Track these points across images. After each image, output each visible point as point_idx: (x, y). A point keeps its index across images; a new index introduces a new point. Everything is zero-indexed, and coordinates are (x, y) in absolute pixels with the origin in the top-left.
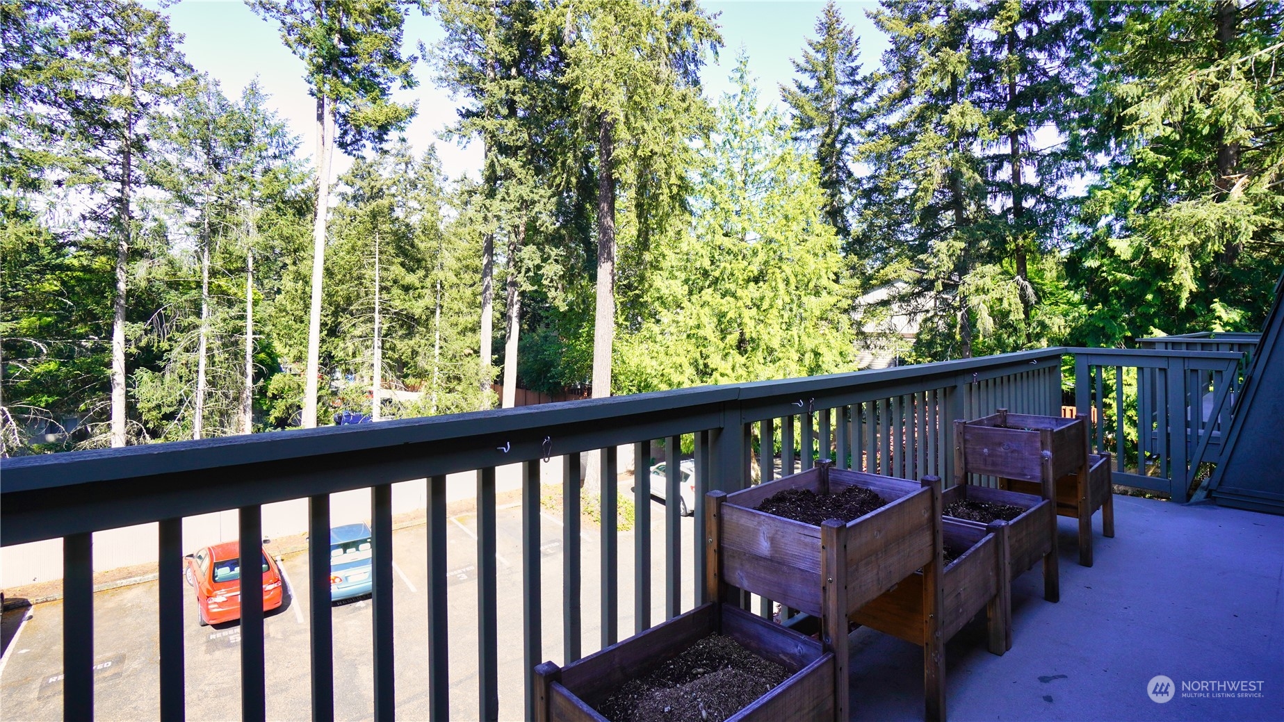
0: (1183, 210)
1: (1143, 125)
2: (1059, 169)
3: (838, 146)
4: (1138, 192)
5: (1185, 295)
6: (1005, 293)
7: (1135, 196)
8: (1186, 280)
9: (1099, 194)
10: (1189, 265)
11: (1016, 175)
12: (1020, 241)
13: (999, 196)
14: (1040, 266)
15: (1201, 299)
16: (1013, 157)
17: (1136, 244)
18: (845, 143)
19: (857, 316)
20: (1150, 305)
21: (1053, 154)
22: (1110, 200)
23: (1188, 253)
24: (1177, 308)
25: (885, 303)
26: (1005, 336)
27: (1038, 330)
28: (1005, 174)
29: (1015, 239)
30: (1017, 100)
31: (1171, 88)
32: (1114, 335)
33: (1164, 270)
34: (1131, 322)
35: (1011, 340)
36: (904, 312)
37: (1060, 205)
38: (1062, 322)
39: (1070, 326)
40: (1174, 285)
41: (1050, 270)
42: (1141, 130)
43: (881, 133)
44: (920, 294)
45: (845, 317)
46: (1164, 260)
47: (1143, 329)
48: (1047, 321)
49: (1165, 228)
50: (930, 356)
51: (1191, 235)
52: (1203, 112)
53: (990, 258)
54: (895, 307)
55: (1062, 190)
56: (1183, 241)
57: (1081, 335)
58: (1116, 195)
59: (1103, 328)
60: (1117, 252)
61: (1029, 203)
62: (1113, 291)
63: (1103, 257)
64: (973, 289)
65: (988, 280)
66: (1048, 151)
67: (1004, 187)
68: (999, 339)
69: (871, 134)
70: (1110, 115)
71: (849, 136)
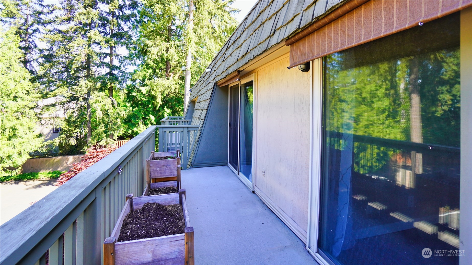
0: (159, 81)
1: (152, 54)
2: (126, 62)
3: (30, 31)
4: (148, 74)
5: (159, 105)
6: (107, 103)
7: (148, 75)
8: (159, 101)
9: (138, 72)
10: (160, 97)
11: (111, 61)
12: (113, 85)
13: (105, 67)
14: (119, 94)
15: (162, 107)
16: (111, 55)
17: (147, 89)
18: (35, 31)
19: (39, 111)
20: (150, 108)
21: (125, 57)
22: (141, 75)
23: (160, 93)
24: (156, 109)
25: (54, 105)
26: (105, 118)
27: (117, 116)
28: (107, 60)
29: (111, 84)
30: (113, 36)
31: (159, 45)
32: (140, 117)
33: (154, 98)
34: (144, 113)
35: (107, 119)
36: (63, 109)
37: (126, 74)
38: (125, 113)
39: (127, 114)
40: (157, 102)
41: (122, 95)
42: (151, 55)
43: (56, 32)
44: (69, 102)
45: (32, 111)
46: (155, 95)
47: (147, 115)
48: (120, 113)
49: (155, 85)
50: (75, 127)
51: (161, 88)
52: (166, 55)
53: (101, 90)
54: (58, 107)
55: (127, 69)
56: (160, 90)
57: (130, 117)
58: (143, 74)
59: (137, 115)
60: (142, 91)
61: (115, 72)
62: (140, 103)
63: (137, 92)
64: (94, 101)
65: (100, 98)
66: (122, 56)
67: (107, 65)
68: (103, 119)
69: (50, 31)
70: (143, 49)
71: (38, 29)
